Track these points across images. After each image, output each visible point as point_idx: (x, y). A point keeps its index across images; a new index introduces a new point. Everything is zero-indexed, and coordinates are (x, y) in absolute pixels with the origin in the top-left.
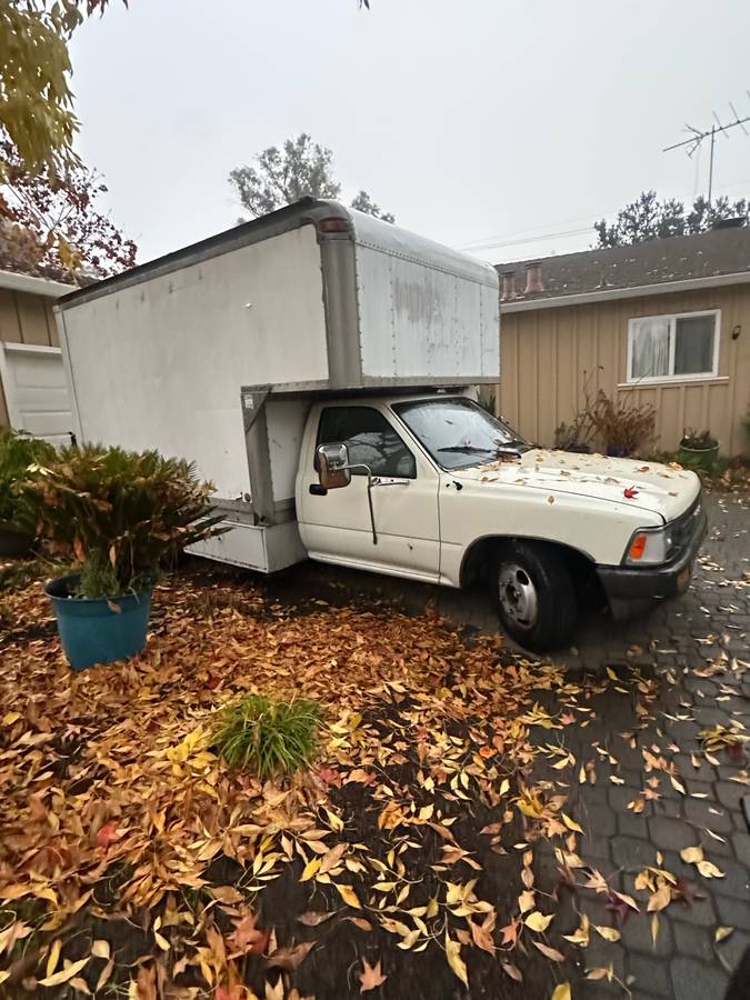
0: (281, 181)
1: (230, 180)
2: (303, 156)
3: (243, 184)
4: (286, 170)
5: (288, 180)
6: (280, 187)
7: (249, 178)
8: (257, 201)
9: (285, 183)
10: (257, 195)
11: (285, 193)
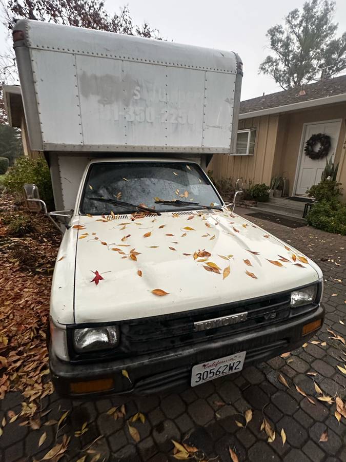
0: (297, 30)
1: (267, 35)
2: (315, 10)
3: (273, 36)
4: (301, 22)
5: (302, 28)
6: (296, 34)
7: (277, 31)
8: (280, 45)
9: (299, 31)
10: (281, 41)
11: (298, 36)
